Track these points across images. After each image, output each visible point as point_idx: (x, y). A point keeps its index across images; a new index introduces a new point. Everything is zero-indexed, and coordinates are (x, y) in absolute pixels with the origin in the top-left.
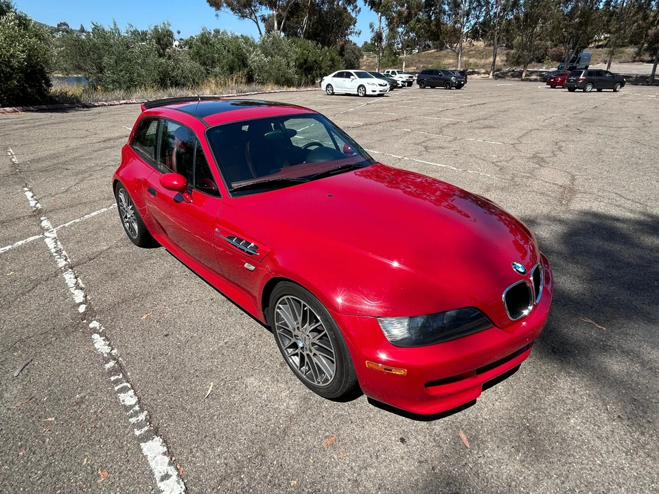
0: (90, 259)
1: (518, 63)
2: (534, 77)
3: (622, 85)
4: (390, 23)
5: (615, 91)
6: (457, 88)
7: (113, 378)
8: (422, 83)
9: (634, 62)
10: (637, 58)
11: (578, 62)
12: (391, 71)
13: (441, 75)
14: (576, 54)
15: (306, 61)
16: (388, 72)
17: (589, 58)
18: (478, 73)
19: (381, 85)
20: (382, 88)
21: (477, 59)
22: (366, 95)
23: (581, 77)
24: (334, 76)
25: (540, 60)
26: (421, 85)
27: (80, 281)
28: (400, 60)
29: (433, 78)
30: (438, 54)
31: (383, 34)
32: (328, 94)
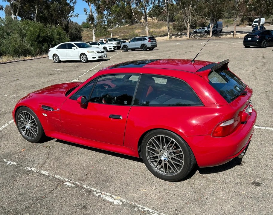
4: (98, 8)
11: (217, 27)
14: (216, 22)
17: (221, 24)
19: (98, 52)
20: (100, 55)
21: (155, 28)
22: (88, 61)
25: (193, 27)
30: (130, 27)
31: (94, 16)
32: (55, 62)
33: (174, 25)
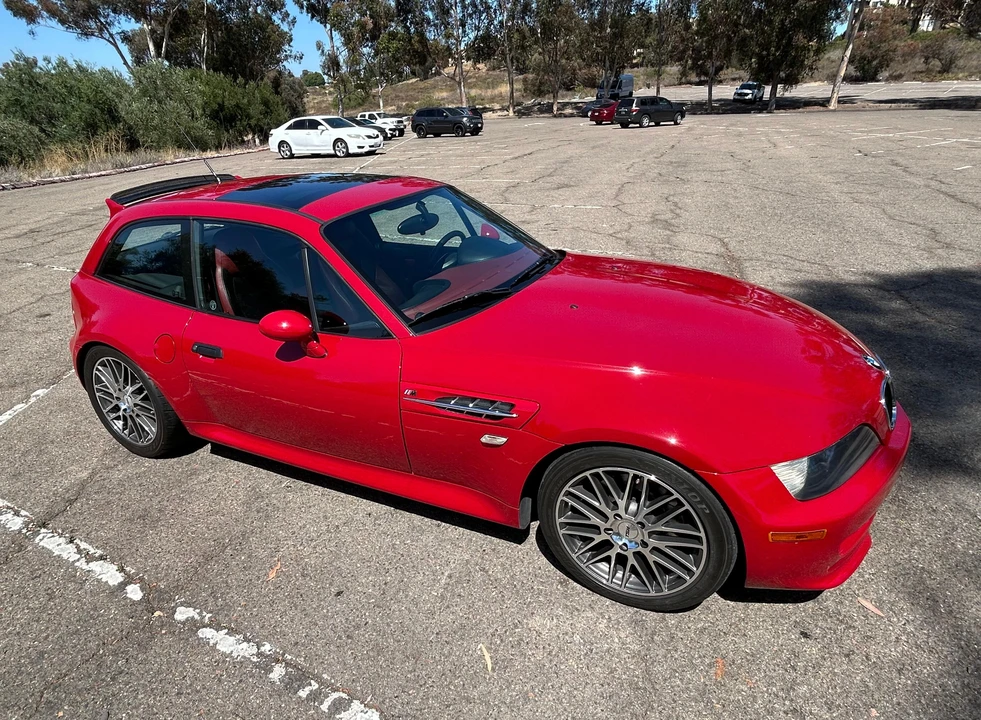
0: (71, 502)
1: (540, 93)
2: (568, 111)
3: (683, 117)
5: (676, 124)
6: (472, 135)
7: (303, 693)
8: (421, 130)
9: (680, 84)
10: (683, 80)
11: (620, 88)
12: (367, 114)
13: (447, 116)
14: (617, 76)
15: (221, 107)
16: (364, 116)
17: (631, 81)
18: (493, 110)
19: (369, 137)
20: (372, 142)
21: (481, 88)
22: (348, 155)
23: (634, 107)
24: (289, 128)
25: (569, 87)
26: (419, 134)
27: (83, 545)
28: (374, 96)
29: (435, 122)
30: (422, 85)
31: (340, 57)
32: (284, 158)
33: (525, 80)
